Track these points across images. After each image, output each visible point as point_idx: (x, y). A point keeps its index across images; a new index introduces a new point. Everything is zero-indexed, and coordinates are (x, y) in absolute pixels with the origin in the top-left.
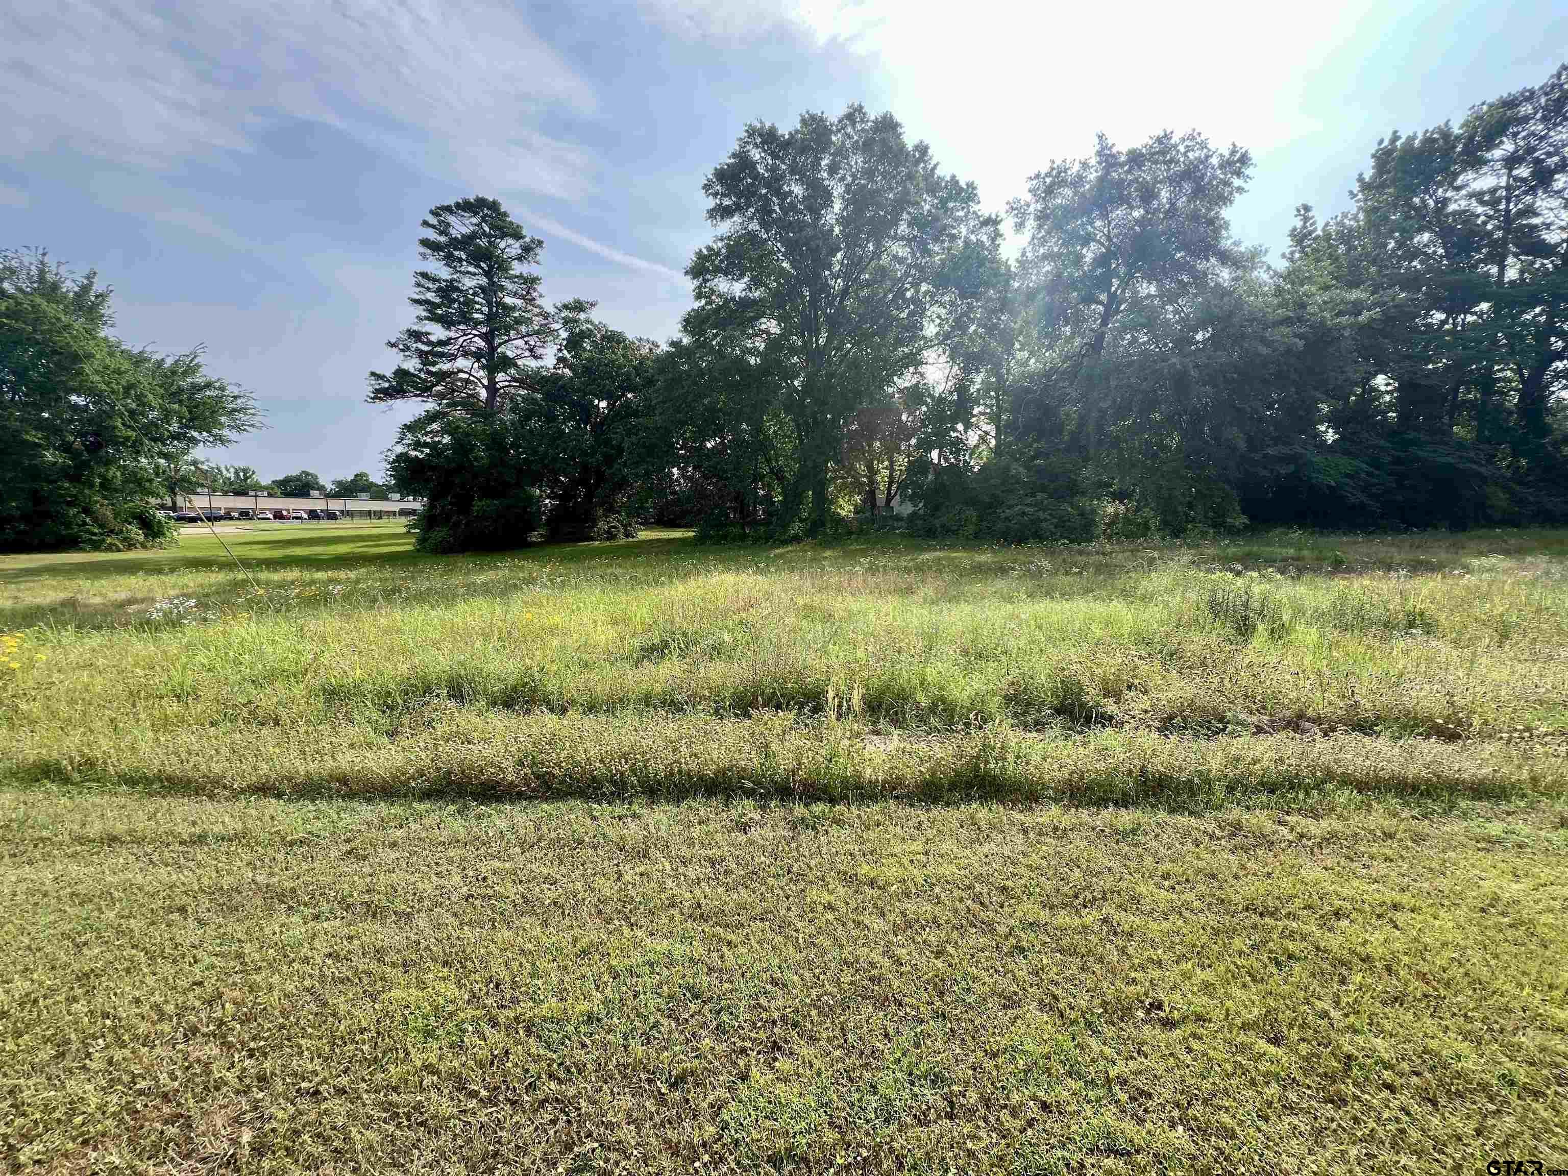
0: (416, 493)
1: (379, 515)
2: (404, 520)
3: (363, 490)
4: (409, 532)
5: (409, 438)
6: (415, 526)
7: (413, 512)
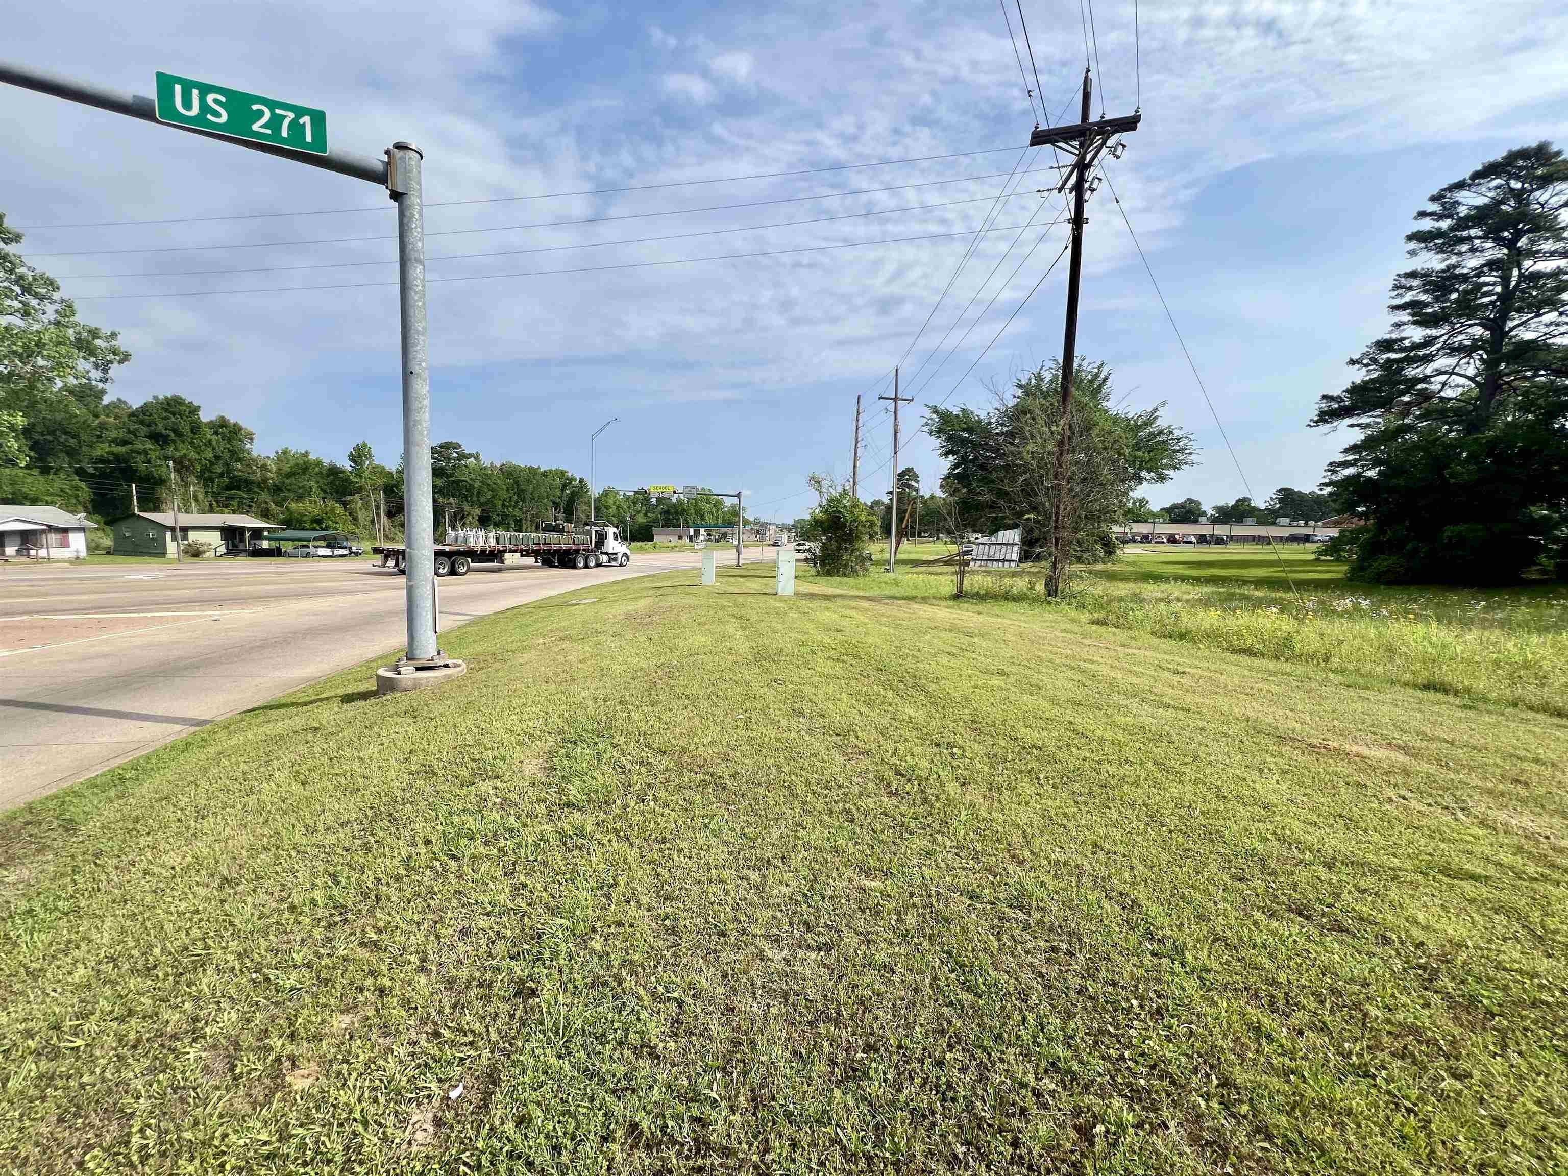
3: (1245, 515)
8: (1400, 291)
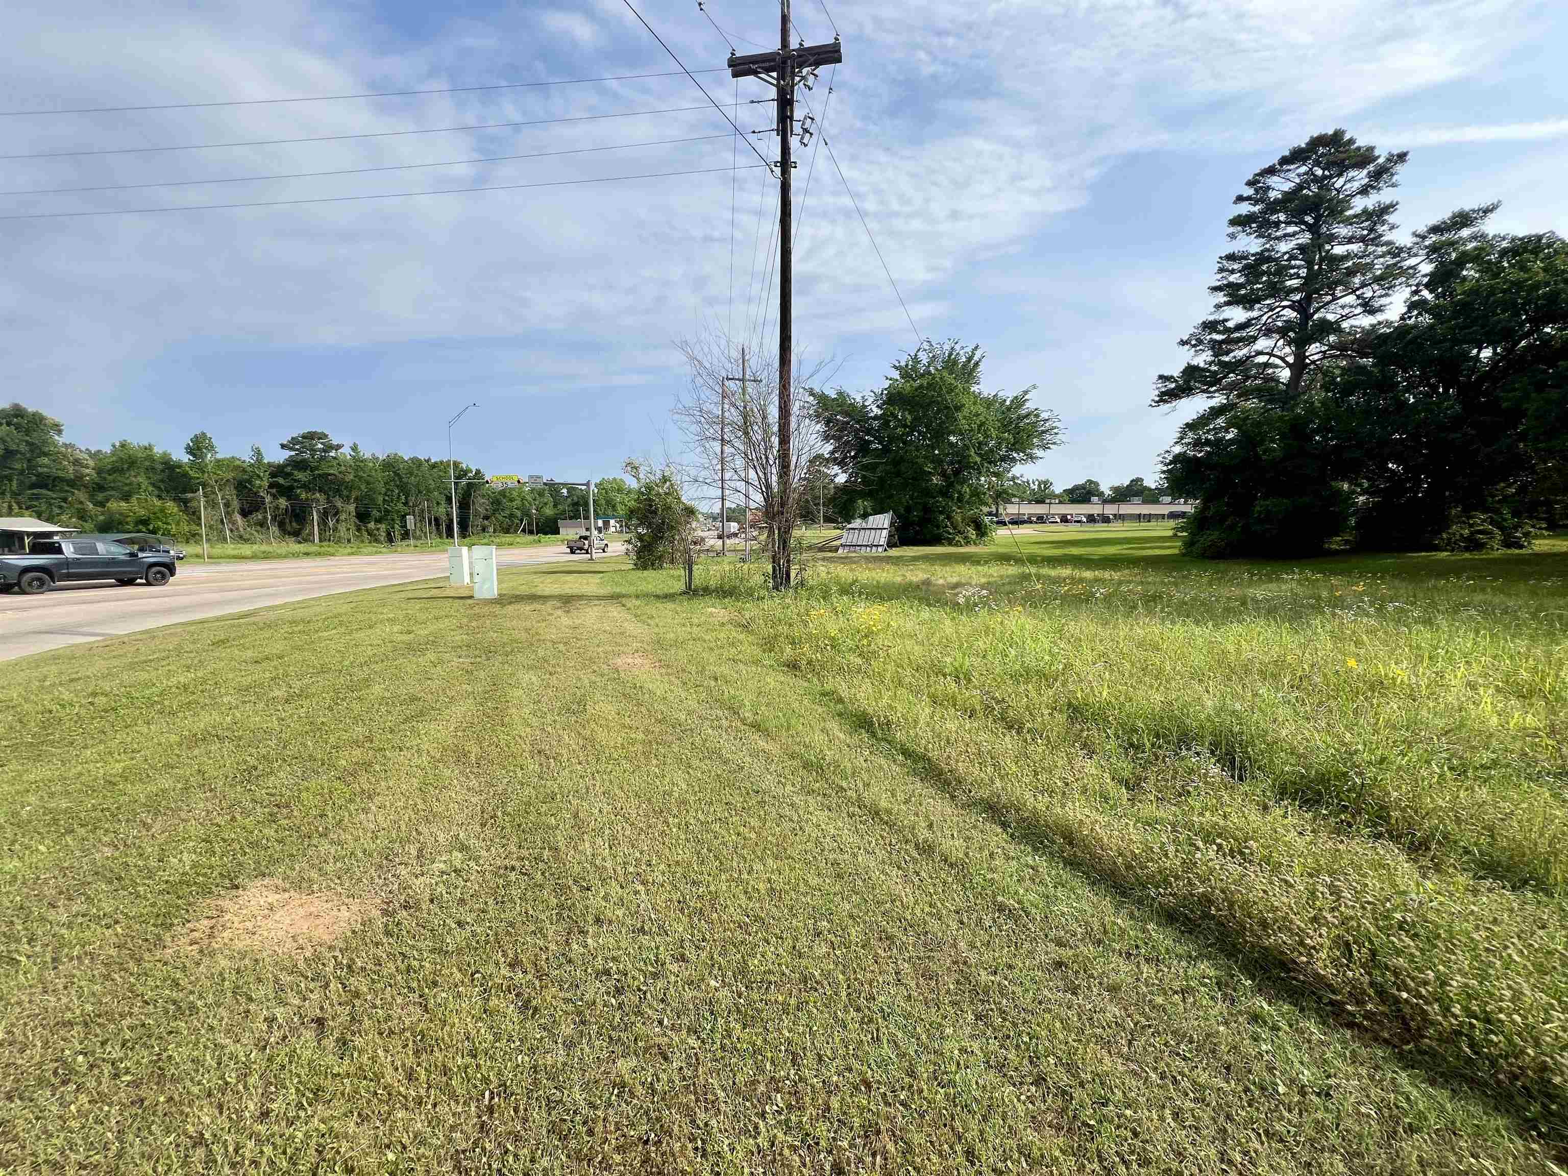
0: (1189, 495)
1: (1149, 518)
2: (1172, 523)
3: (1137, 494)
4: (1175, 535)
5: (1190, 437)
6: (1182, 529)
7: (1183, 515)
8: (1224, 274)
